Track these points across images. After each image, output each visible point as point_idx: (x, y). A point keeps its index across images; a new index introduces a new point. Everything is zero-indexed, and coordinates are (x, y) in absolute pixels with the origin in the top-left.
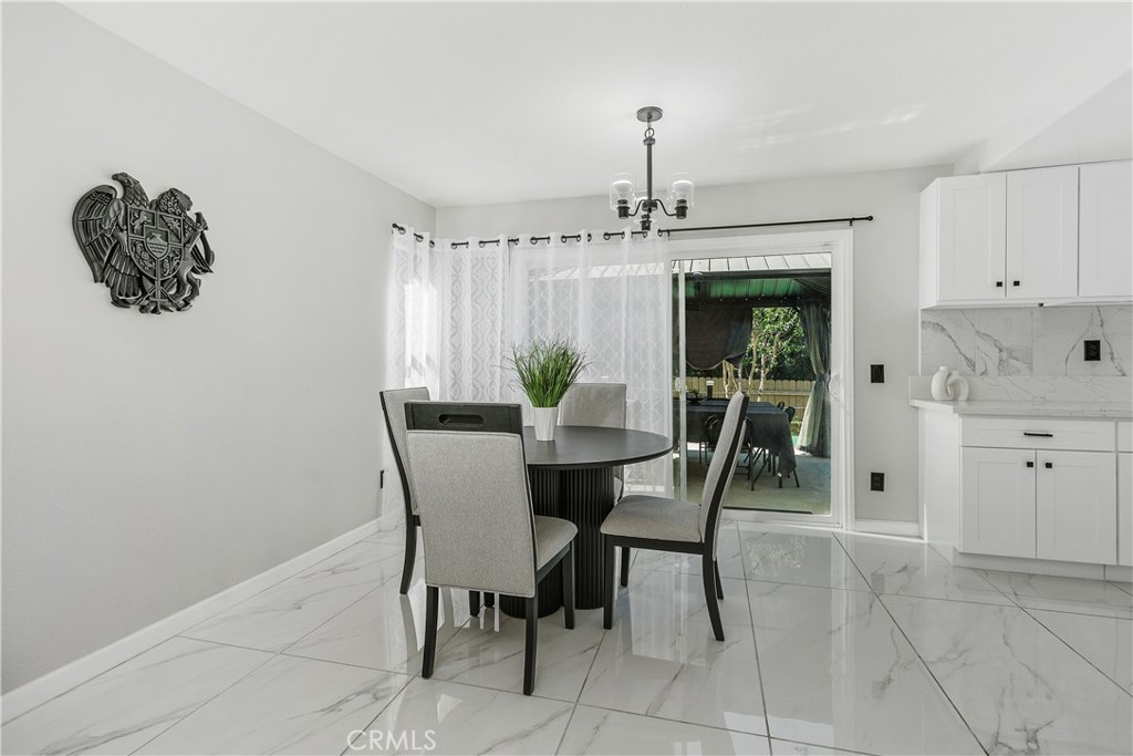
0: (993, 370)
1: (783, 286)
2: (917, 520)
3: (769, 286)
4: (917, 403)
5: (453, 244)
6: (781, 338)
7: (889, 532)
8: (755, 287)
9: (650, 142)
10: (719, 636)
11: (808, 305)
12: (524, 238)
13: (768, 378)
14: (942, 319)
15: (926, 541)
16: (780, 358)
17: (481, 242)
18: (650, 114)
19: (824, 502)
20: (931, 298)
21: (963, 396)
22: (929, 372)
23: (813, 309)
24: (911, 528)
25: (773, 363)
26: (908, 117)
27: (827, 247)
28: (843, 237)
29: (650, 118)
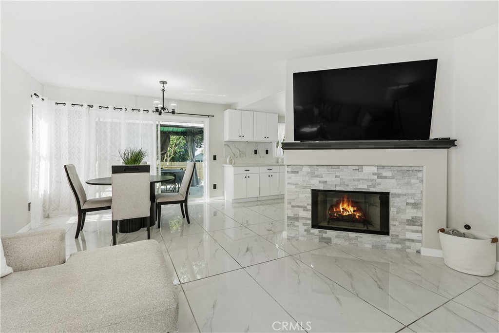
0: (238, 156)
1: (180, 130)
2: (223, 195)
3: (175, 129)
4: (224, 165)
5: (56, 103)
6: (175, 146)
7: (218, 199)
8: (171, 129)
9: (163, 90)
10: (189, 222)
11: (188, 136)
12: (96, 106)
13: (170, 161)
14: (228, 144)
15: (226, 200)
16: (175, 153)
17: (73, 104)
18: (163, 83)
19: (202, 196)
20: (227, 138)
21: (233, 163)
22: (226, 157)
23: (190, 137)
24: (222, 198)
25: (172, 155)
26: (224, 96)
27: (202, 122)
28: (207, 120)
29: (163, 84)
